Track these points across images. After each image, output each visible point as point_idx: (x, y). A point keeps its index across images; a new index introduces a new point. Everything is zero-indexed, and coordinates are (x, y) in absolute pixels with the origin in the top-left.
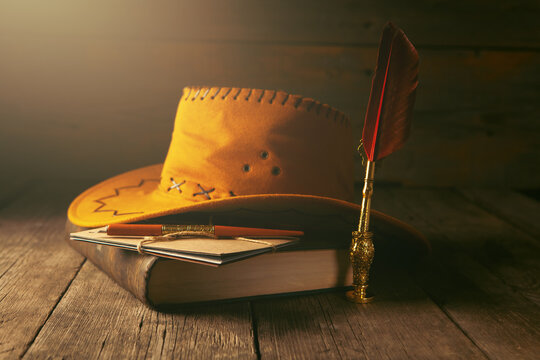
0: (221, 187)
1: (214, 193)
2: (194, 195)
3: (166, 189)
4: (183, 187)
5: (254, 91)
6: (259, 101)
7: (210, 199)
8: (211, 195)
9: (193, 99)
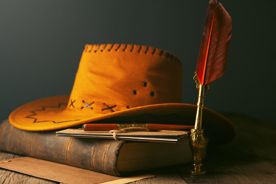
0: (120, 104)
1: (116, 108)
2: (103, 110)
3: (80, 108)
4: (93, 106)
5: (135, 46)
6: (139, 52)
7: (114, 111)
8: (114, 109)
9: (95, 51)
